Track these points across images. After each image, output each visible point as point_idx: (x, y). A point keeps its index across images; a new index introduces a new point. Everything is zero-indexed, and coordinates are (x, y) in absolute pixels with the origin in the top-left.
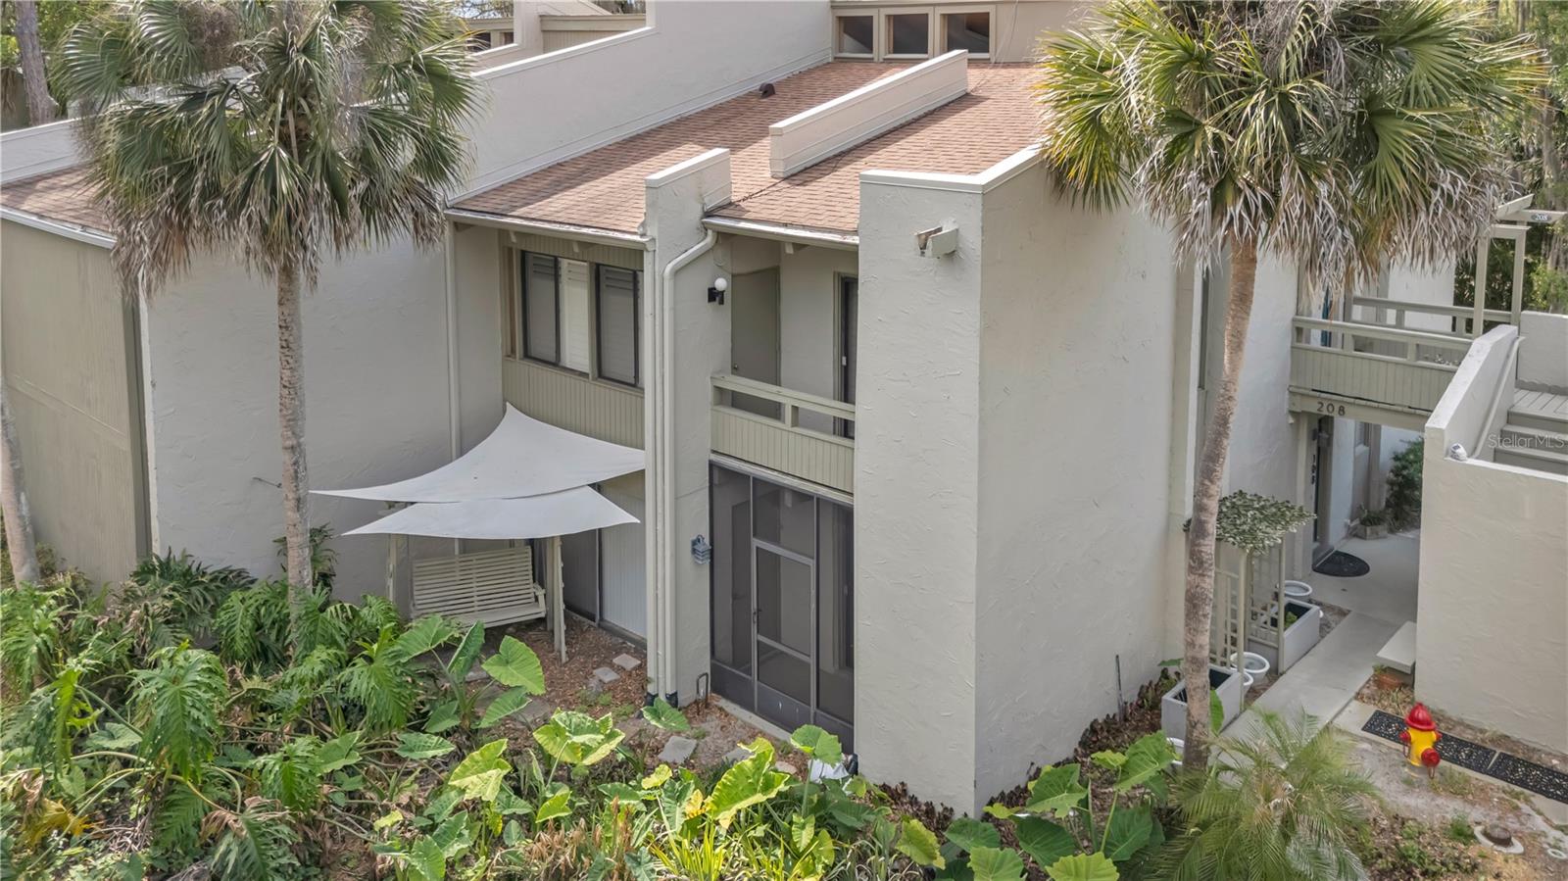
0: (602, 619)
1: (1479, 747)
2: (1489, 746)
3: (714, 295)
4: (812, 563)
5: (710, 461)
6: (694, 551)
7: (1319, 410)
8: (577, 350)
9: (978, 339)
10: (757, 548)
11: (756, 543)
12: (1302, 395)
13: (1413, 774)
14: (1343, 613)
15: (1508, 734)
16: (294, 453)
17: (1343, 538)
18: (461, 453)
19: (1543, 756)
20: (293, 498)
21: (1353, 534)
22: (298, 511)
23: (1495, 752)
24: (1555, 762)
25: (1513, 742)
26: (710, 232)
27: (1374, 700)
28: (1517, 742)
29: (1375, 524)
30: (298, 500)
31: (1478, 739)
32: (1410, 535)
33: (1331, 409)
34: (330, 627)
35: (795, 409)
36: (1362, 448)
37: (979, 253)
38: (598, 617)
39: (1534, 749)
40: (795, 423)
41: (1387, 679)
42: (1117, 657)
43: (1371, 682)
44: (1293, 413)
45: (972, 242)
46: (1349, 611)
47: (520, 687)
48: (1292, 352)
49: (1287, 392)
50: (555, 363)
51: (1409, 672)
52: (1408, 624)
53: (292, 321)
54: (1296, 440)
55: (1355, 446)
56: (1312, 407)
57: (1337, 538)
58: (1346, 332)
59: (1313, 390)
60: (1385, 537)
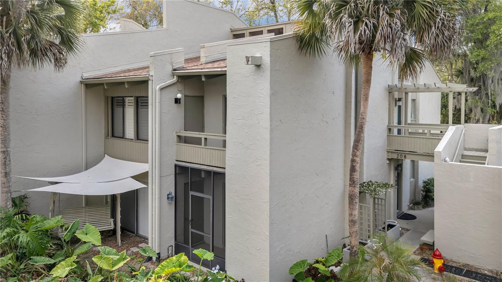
0: (137, 233)
1: (458, 268)
2: (462, 268)
3: (177, 101)
4: (211, 198)
5: (175, 164)
6: (168, 198)
7: (397, 157)
8: (130, 132)
9: (269, 97)
10: (192, 195)
11: (191, 193)
12: (391, 152)
13: (435, 276)
14: (408, 230)
15: (469, 264)
16: (4, 154)
17: (407, 210)
18: (87, 169)
19: (482, 270)
20: (4, 172)
21: (411, 209)
22: (6, 177)
23: (464, 269)
24: (486, 272)
25: (471, 266)
26: (175, 76)
27: (420, 254)
28: (472, 266)
29: (418, 205)
30: (6, 173)
31: (458, 265)
32: (430, 209)
33: (401, 156)
34: (16, 223)
35: (206, 139)
36: (412, 179)
37: (269, 65)
38: (136, 232)
39: (478, 268)
40: (206, 145)
41: (425, 247)
42: (326, 235)
43: (419, 249)
44: (388, 159)
45: (267, 60)
46: (410, 229)
47: (90, 242)
48: (388, 138)
49: (386, 152)
50: (123, 137)
51: (432, 245)
52: (431, 231)
53: (5, 101)
54: (390, 170)
55: (410, 178)
56: (395, 156)
57: (405, 209)
58: (406, 128)
59: (395, 150)
60: (421, 210)
